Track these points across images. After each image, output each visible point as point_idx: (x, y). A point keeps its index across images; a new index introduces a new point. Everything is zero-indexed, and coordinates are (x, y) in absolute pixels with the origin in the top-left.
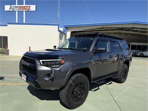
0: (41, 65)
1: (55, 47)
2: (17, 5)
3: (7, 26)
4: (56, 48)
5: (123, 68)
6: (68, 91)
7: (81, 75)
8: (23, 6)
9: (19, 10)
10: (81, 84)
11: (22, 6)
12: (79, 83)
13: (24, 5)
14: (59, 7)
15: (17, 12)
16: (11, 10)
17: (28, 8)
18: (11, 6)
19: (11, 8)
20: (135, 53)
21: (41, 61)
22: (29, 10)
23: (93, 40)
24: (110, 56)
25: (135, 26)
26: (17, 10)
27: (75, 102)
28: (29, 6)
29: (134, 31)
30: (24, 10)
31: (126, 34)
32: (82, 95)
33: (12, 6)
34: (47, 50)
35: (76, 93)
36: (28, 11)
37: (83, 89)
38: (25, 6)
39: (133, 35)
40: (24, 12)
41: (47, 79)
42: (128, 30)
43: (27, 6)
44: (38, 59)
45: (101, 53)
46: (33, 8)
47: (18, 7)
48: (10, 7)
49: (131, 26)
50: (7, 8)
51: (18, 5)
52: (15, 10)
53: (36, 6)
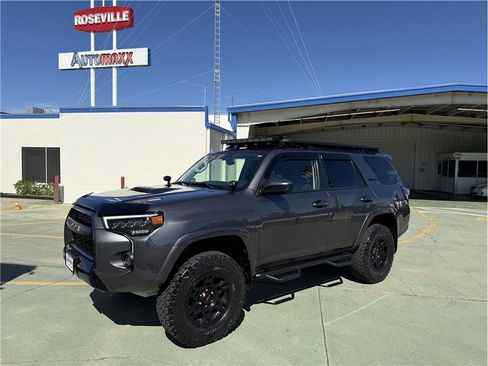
0: (106, 229)
1: (168, 179)
2: (93, 52)
3: (57, 116)
4: (171, 182)
5: (372, 237)
6: (173, 298)
7: (216, 256)
8: (111, 52)
9: (100, 66)
10: (217, 281)
11: (106, 52)
12: (210, 277)
13: (115, 50)
14: (217, 43)
15: (92, 72)
16: (77, 66)
17: (125, 58)
18: (76, 53)
19: (76, 62)
20: (473, 188)
21: (105, 219)
22: (130, 64)
23: (262, 160)
24: (318, 202)
25: (459, 100)
26: (94, 66)
27: (198, 329)
28: (129, 50)
29: (464, 114)
30: (115, 65)
31: (442, 126)
32: (223, 312)
33: (80, 54)
34: (136, 189)
35: (204, 304)
36: (127, 66)
37: (226, 294)
38: (117, 51)
39: (464, 127)
40: (114, 71)
41: (119, 264)
42: (444, 113)
43: (122, 51)
44: (99, 216)
45: (283, 195)
46: (140, 56)
47: (97, 55)
48: (74, 58)
49: (446, 100)
50: (65, 60)
51: (96, 50)
52: (88, 66)
53: (149, 50)
